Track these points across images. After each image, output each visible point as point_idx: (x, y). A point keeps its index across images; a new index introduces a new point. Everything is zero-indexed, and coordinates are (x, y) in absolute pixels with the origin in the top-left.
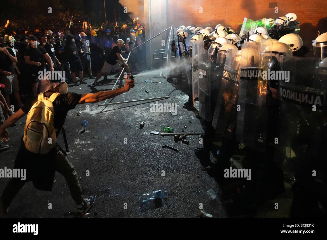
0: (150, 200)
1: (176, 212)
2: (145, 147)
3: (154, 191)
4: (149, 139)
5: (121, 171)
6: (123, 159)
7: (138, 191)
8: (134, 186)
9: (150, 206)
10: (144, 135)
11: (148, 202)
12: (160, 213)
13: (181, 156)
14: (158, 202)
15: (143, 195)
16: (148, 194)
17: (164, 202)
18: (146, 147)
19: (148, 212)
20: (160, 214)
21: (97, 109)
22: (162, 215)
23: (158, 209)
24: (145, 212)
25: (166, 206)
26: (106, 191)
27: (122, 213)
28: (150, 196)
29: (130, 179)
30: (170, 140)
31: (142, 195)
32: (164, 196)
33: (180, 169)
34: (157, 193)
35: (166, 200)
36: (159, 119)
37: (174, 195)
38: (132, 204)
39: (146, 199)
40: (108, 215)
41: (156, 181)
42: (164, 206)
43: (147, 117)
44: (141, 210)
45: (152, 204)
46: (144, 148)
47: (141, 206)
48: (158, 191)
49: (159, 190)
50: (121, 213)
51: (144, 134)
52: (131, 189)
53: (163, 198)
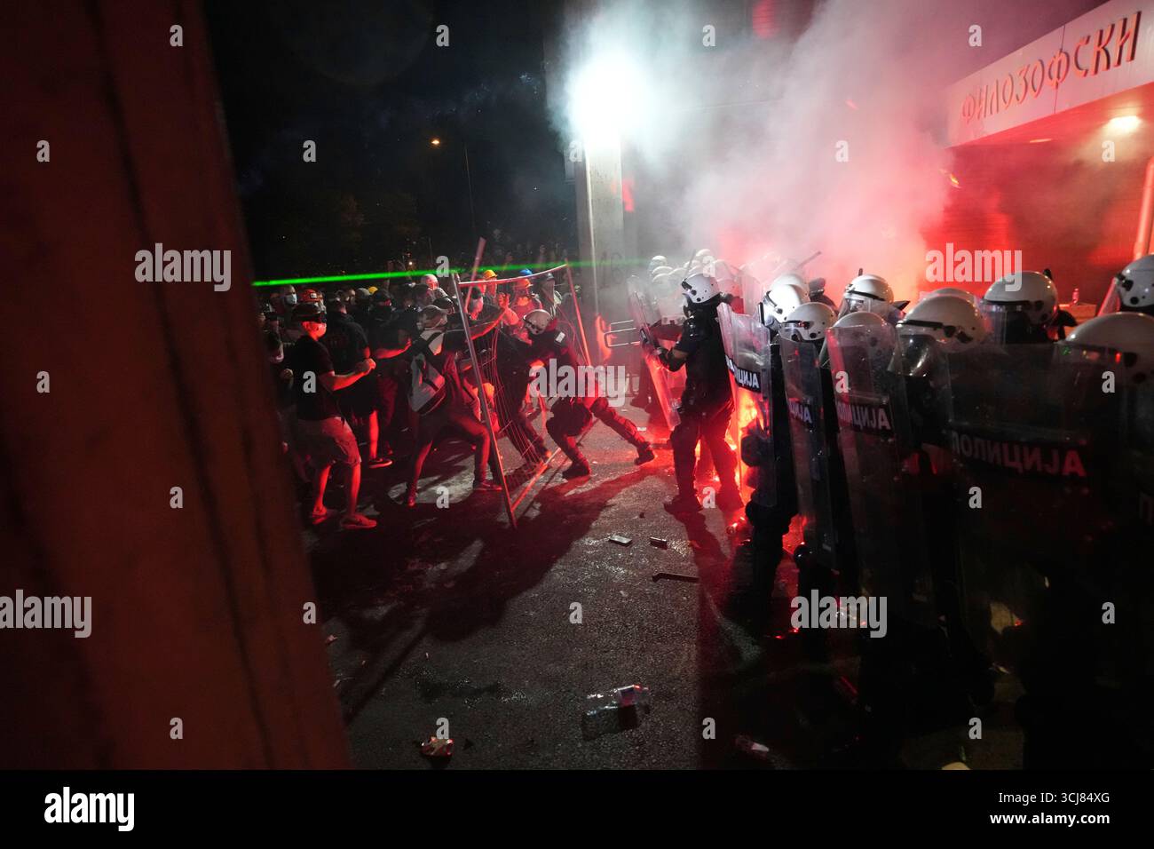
0: (606, 710)
1: (672, 739)
2: (589, 577)
3: (616, 687)
4: (598, 558)
5: (530, 640)
6: (533, 609)
7: (574, 689)
8: (563, 675)
9: (607, 725)
10: (588, 548)
11: (600, 714)
12: (633, 742)
13: (685, 598)
14: (626, 717)
15: (589, 697)
16: (599, 696)
17: (643, 716)
18: (592, 577)
19: (602, 740)
20: (632, 746)
21: (461, 482)
22: (637, 748)
23: (626, 734)
24: (594, 739)
25: (648, 725)
26: (495, 690)
27: (535, 743)
28: (606, 701)
29: (552, 659)
30: (655, 559)
31: (585, 698)
32: (642, 702)
33: (682, 632)
34: (623, 692)
35: (647, 709)
36: (625, 506)
37: (669, 696)
38: (559, 720)
39: (596, 708)
40: (500, 745)
41: (620, 663)
42: (644, 724)
43: (592, 501)
44: (584, 735)
45: (612, 720)
46: (587, 581)
47: (584, 725)
48: (625, 688)
49: (629, 685)
50: (533, 741)
51: (586, 543)
52: (555, 684)
53: (640, 705)
